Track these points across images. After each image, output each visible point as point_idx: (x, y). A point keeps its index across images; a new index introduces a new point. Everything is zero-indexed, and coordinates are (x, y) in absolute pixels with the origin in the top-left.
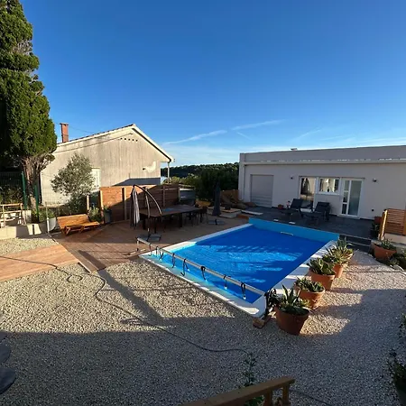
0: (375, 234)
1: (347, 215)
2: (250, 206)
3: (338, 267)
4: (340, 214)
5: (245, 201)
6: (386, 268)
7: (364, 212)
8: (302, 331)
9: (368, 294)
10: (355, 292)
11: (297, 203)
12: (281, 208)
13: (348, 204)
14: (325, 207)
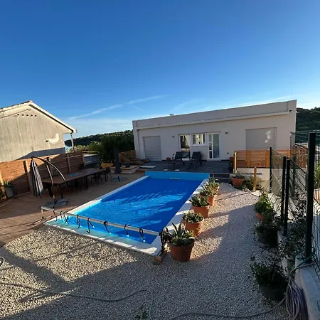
0: (231, 170)
1: (213, 159)
2: (145, 162)
3: (212, 198)
4: (208, 159)
5: (142, 158)
6: (241, 192)
7: (223, 156)
8: (192, 257)
9: (232, 214)
10: (225, 214)
11: (179, 155)
12: (168, 160)
13: (212, 151)
14: (198, 155)
